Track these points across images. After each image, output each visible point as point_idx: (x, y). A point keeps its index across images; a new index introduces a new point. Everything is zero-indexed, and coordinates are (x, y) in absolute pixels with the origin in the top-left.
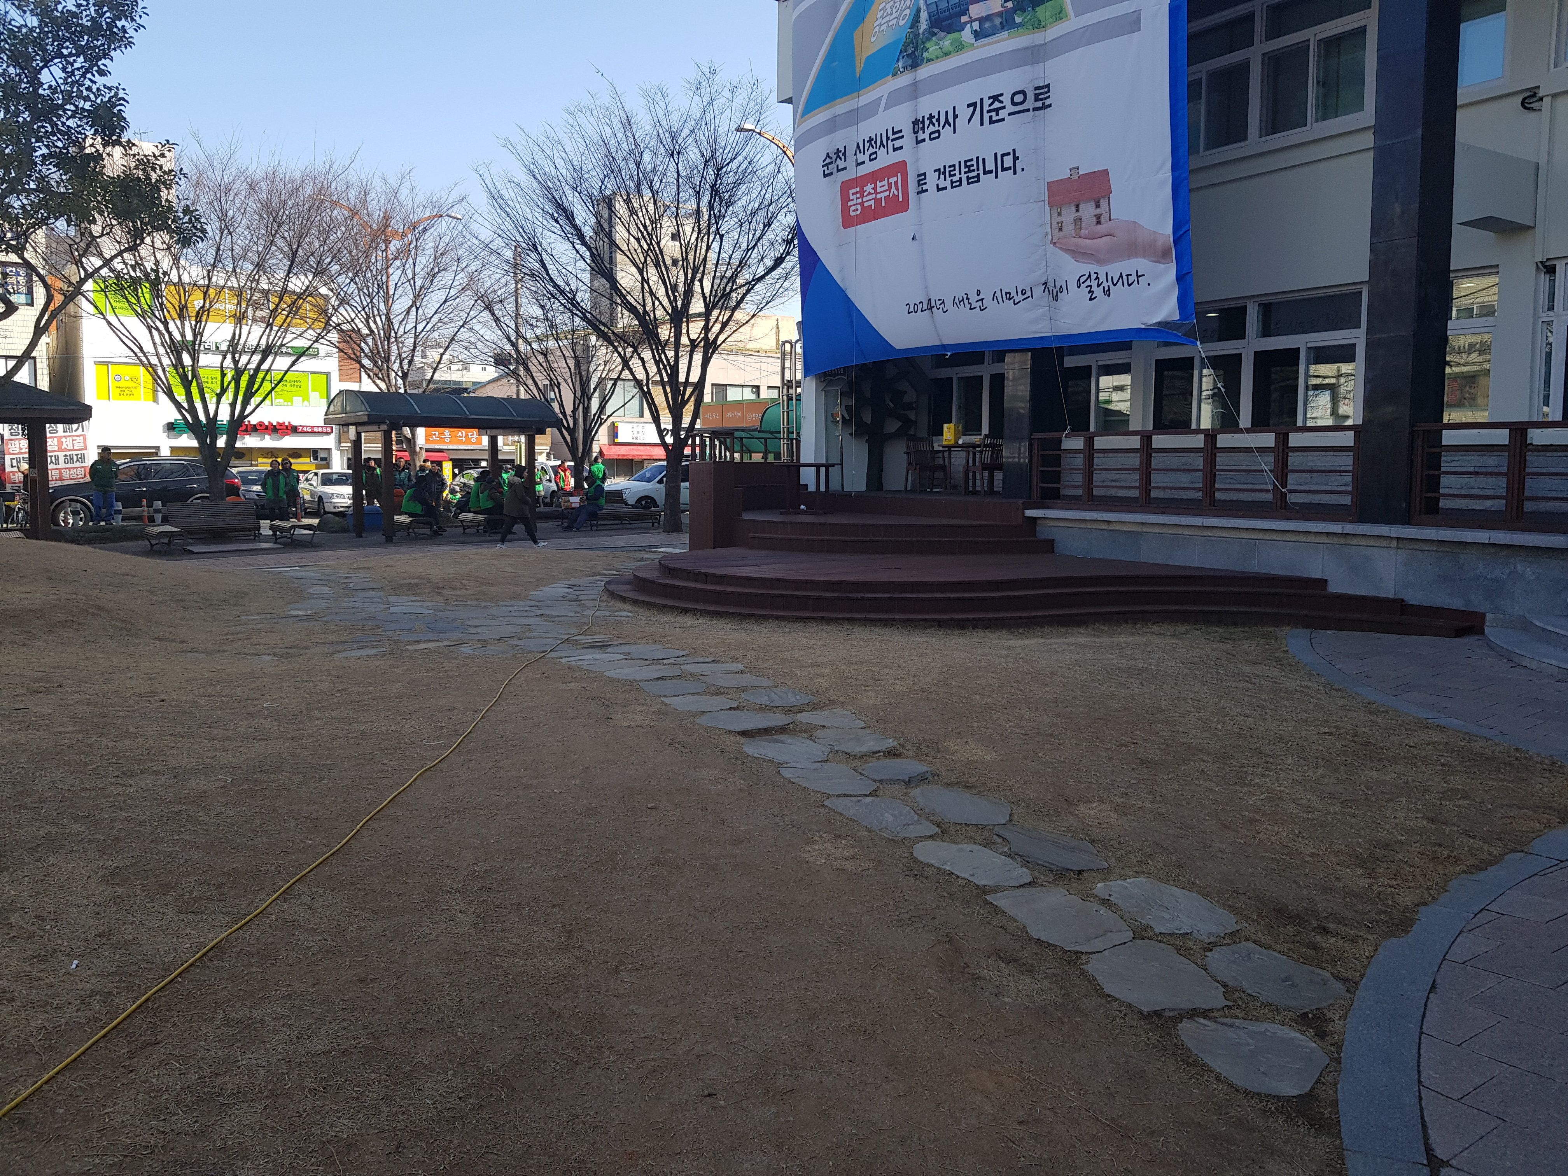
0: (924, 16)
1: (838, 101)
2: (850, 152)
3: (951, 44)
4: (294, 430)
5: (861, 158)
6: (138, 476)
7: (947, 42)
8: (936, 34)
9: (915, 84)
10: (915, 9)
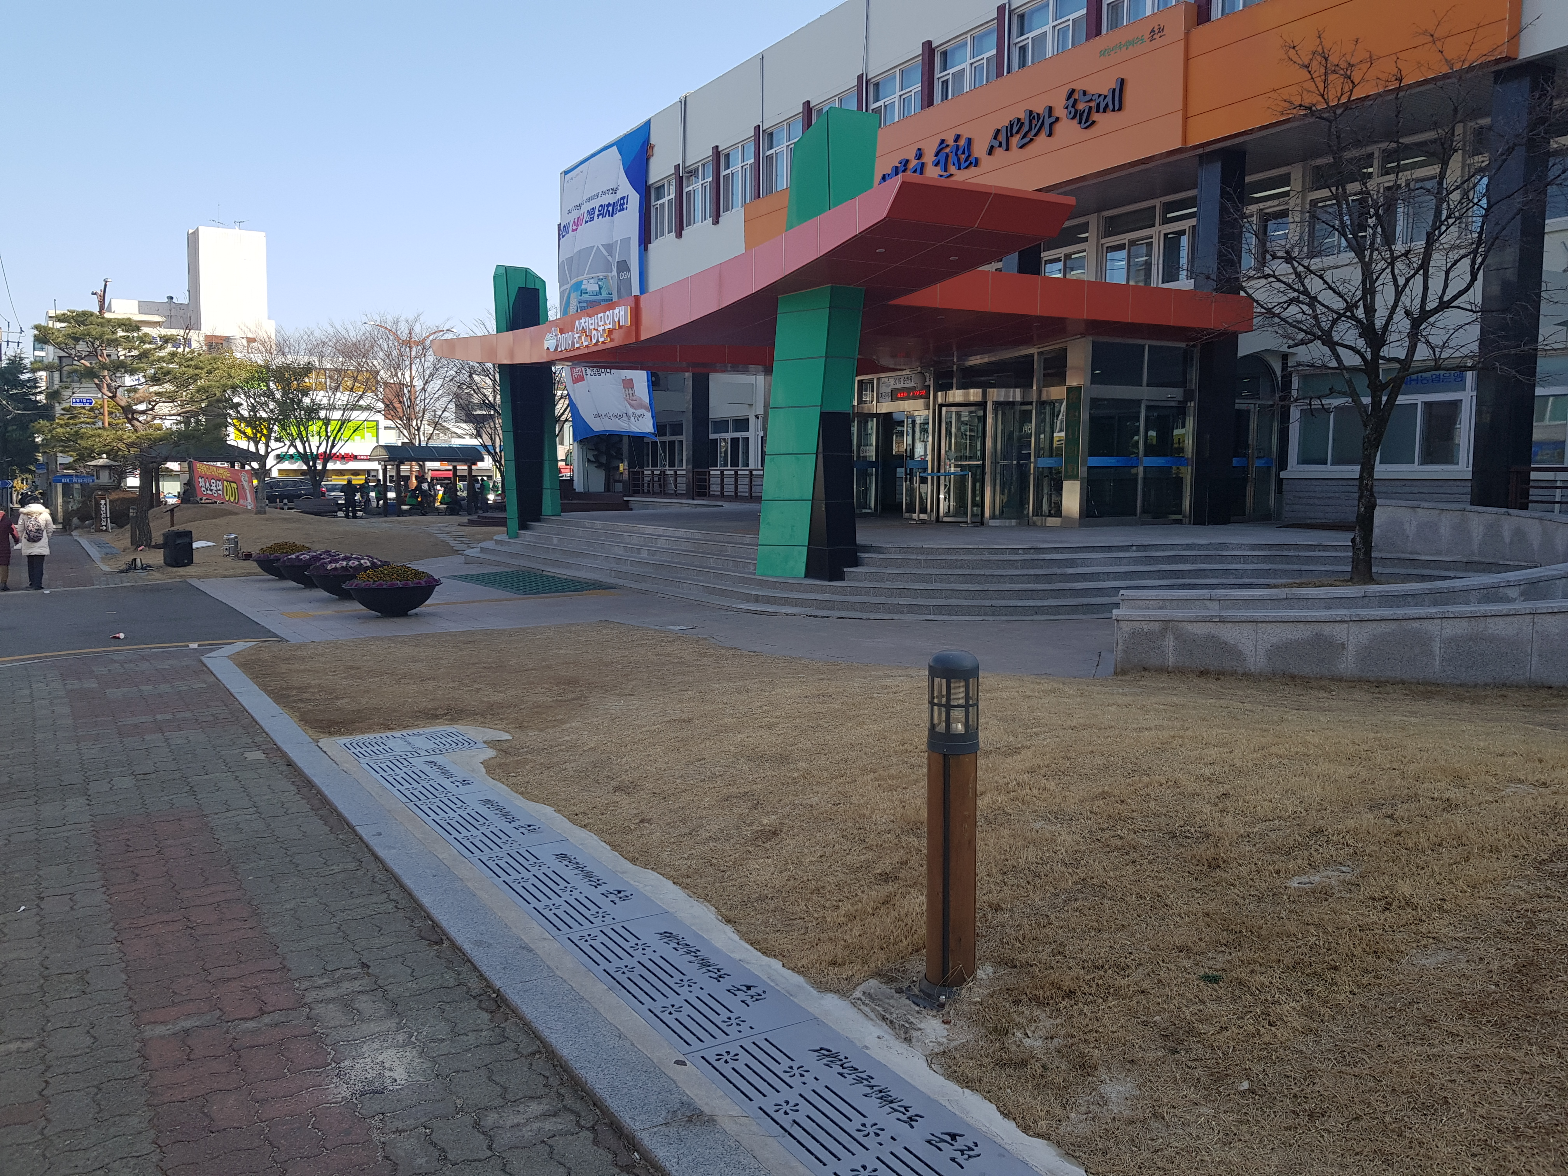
4: (355, 458)
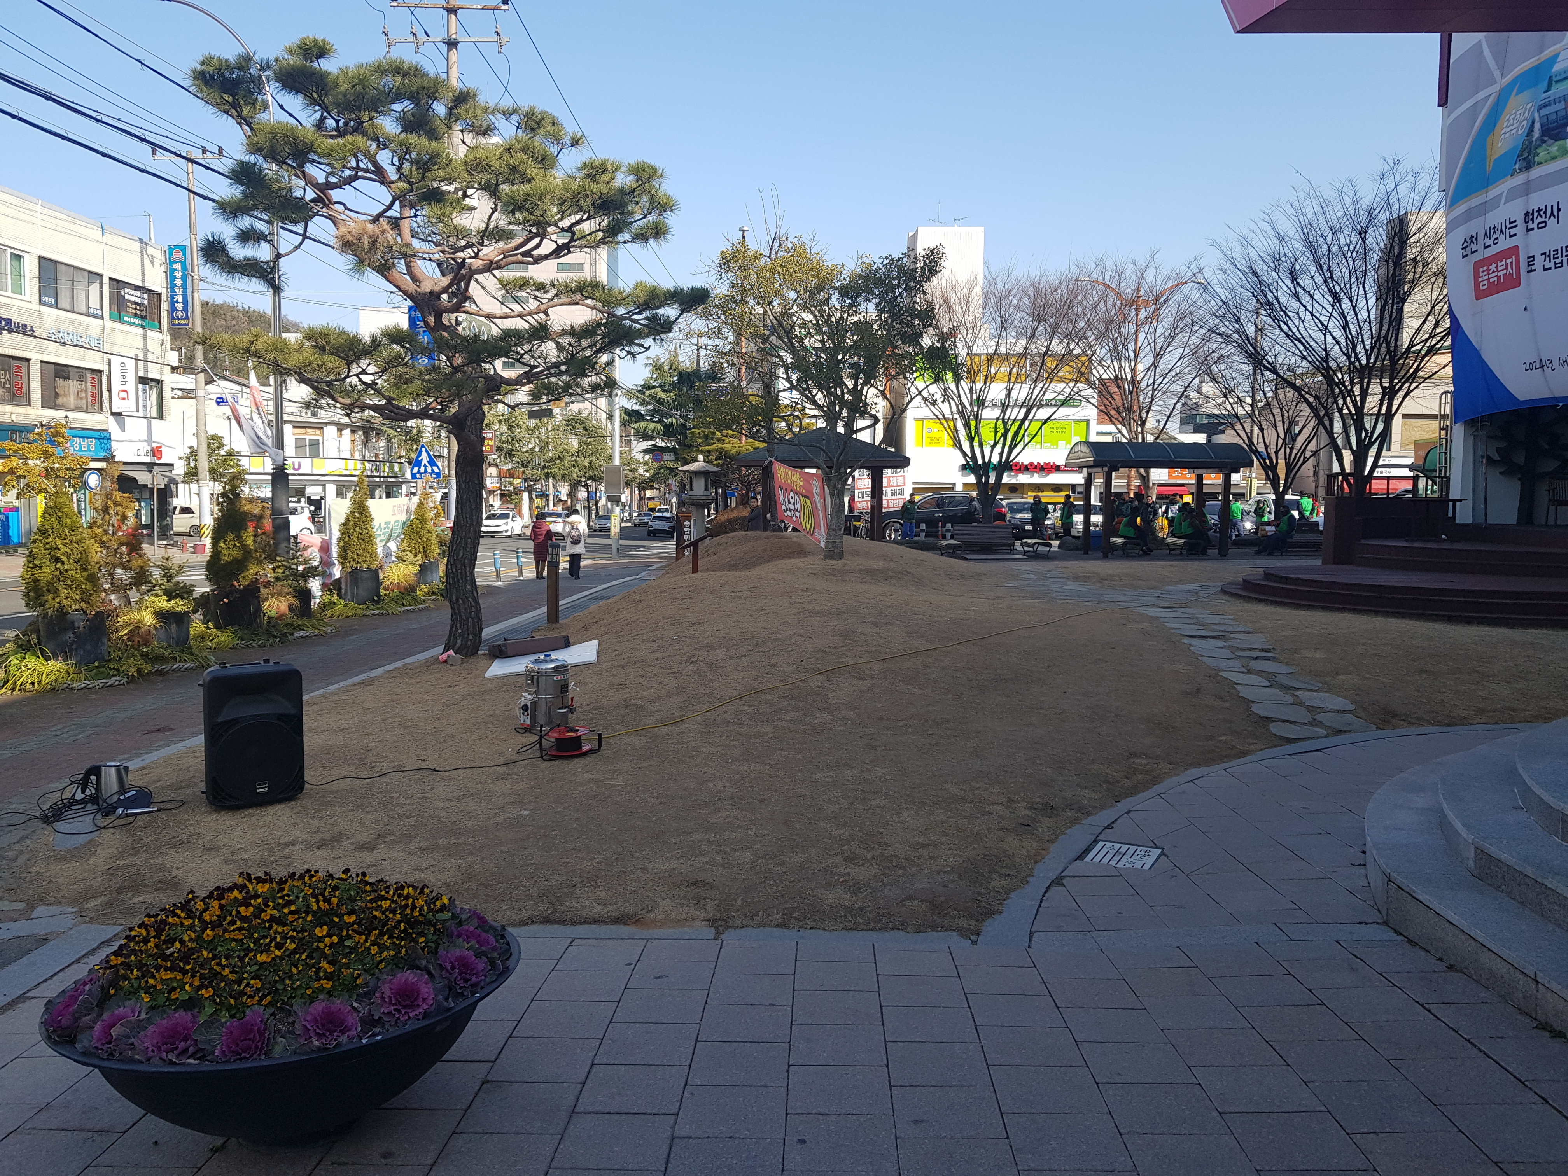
0: (1537, 126)
1: (1473, 196)
2: (1481, 238)
3: (1558, 150)
4: (1057, 469)
5: (1488, 242)
6: (938, 505)
7: (1554, 149)
8: (1545, 142)
9: (1528, 182)
10: (1530, 121)
